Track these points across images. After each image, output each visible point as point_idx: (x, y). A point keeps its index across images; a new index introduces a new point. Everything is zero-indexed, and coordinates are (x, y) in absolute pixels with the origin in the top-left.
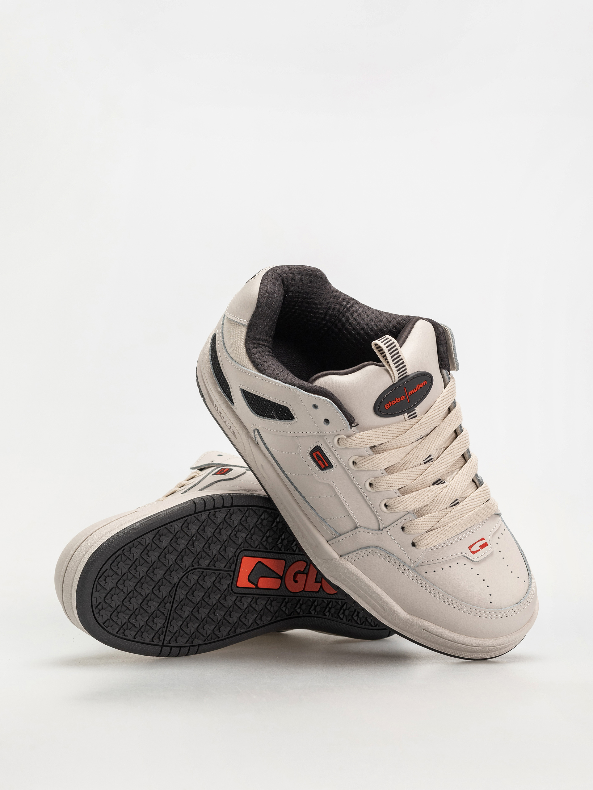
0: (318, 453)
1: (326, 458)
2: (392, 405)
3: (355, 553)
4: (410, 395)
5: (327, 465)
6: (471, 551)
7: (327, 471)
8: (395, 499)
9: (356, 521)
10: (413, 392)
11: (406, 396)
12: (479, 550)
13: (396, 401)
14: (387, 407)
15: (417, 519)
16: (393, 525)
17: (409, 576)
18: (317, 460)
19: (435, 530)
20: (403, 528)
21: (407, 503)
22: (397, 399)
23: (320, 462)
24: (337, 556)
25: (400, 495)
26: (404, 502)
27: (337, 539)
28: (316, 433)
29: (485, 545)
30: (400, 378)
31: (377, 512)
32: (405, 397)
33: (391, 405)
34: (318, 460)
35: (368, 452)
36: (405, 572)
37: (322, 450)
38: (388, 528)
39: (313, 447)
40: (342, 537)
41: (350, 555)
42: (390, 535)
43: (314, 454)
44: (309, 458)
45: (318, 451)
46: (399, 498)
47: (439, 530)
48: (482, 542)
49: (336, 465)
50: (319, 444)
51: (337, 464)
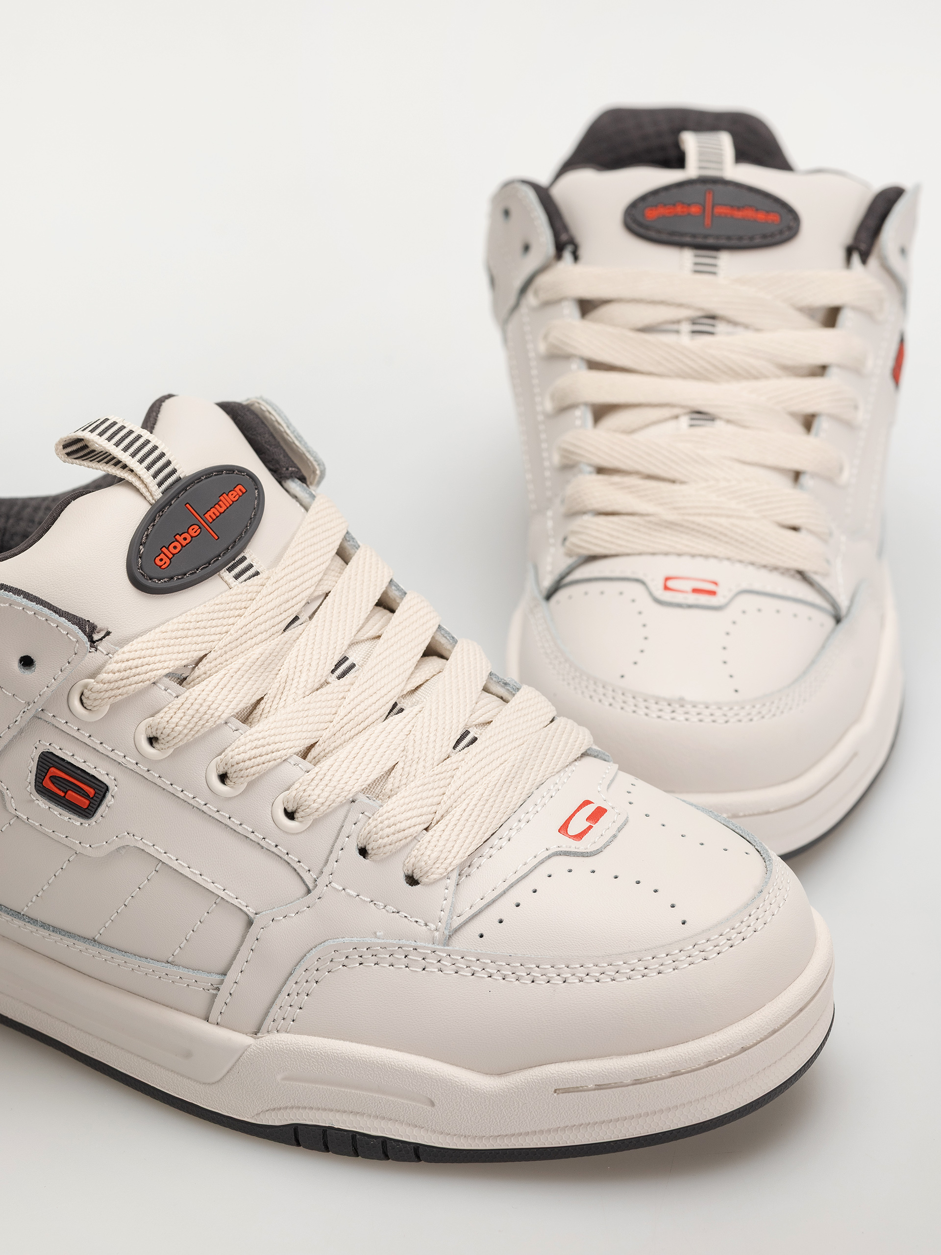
0: (53, 771)
1: (79, 772)
2: (174, 555)
3: (283, 998)
4: (211, 520)
5: (91, 792)
6: (570, 837)
7: (102, 809)
8: (301, 780)
9: (241, 903)
10: (218, 514)
11: (200, 525)
12: (590, 827)
13: (178, 541)
14: (163, 562)
15: (385, 806)
16: (333, 857)
17: (443, 968)
18: (62, 794)
19: (448, 817)
20: (363, 852)
21: (336, 779)
22: (180, 535)
23: (72, 795)
24: (247, 1040)
25: (310, 766)
26: (327, 778)
27: (223, 995)
28: (19, 718)
29: (599, 813)
30: (164, 486)
31: (276, 846)
32: (200, 528)
33: (170, 556)
34: (66, 793)
35: (169, 691)
36: (427, 965)
37: (57, 757)
38: (327, 870)
39: (33, 765)
40: (232, 975)
41: (275, 1012)
42: (341, 888)
43: (48, 783)
44: (43, 804)
45: (50, 768)
46: (312, 774)
47: (458, 814)
48: (589, 810)
49: (113, 778)
50: (45, 747)
51: (115, 771)
